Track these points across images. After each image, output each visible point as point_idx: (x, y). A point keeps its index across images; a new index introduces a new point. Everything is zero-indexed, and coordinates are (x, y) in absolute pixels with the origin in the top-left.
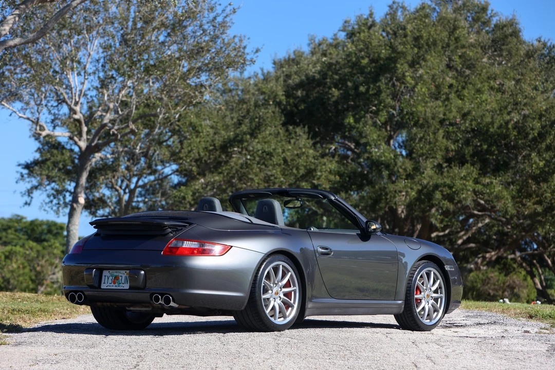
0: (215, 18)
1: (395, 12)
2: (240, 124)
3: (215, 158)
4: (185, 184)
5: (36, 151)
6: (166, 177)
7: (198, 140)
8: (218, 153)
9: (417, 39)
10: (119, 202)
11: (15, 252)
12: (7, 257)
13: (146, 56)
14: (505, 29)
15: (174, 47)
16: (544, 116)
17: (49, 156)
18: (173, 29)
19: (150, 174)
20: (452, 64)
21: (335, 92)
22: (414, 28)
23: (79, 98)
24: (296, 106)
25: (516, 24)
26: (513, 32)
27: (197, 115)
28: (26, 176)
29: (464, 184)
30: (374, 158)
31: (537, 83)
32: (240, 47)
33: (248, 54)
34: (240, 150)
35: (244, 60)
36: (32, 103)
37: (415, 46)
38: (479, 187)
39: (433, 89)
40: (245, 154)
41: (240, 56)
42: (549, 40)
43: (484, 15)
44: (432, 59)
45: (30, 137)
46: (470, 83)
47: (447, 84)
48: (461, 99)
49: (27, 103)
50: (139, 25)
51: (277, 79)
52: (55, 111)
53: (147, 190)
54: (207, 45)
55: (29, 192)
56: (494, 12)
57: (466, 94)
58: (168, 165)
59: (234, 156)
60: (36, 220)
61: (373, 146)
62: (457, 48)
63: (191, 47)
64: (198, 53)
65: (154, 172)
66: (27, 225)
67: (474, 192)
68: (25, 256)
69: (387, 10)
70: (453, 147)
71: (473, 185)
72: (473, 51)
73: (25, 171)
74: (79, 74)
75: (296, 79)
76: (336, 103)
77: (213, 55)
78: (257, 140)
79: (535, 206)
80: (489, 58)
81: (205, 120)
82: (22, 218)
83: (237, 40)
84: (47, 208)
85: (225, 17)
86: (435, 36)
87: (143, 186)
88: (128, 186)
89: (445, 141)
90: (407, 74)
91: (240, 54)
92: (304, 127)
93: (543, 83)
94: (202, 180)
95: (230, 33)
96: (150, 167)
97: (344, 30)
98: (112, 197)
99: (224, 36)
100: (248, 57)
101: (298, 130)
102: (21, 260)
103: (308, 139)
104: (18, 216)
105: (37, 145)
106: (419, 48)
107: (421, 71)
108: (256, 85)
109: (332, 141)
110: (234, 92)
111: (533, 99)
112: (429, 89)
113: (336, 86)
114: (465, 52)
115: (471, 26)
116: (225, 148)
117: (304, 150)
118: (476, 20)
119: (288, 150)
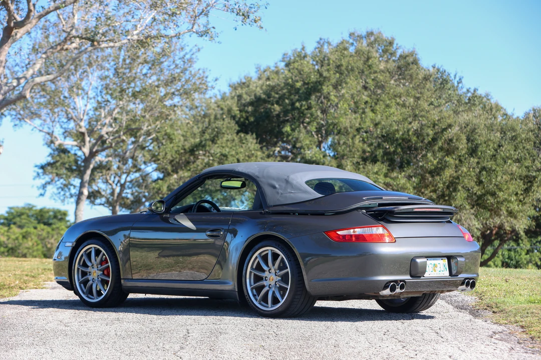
0: (185, 56)
1: (322, 46)
2: (204, 133)
3: (186, 159)
4: (162, 179)
5: (49, 156)
6: (148, 174)
7: (172, 145)
8: (187, 156)
9: (339, 67)
10: (112, 194)
11: (30, 233)
12: (24, 237)
13: (132, 85)
14: (407, 58)
15: (154, 78)
16: (437, 125)
17: (58, 158)
18: (153, 65)
19: (136, 172)
20: (367, 85)
21: (277, 108)
22: (336, 59)
23: (83, 116)
24: (247, 118)
25: (416, 54)
26: (414, 61)
27: (172, 126)
28: (41, 174)
29: (377, 178)
30: (307, 158)
31: (433, 100)
32: (203, 77)
33: (209, 82)
34: (204, 153)
35: (207, 86)
36: (48, 120)
37: (337, 72)
38: (388, 180)
39: (353, 105)
40: (209, 156)
41: (204, 84)
42: (442, 66)
43: (391, 48)
44: (351, 82)
45: (44, 145)
46: (381, 100)
47: (364, 101)
48: (374, 113)
49: (45, 120)
50: (128, 61)
51: (233, 98)
52: (65, 126)
53: (133, 185)
54: (179, 75)
55: (44, 187)
56: (398, 45)
57: (378, 109)
58: (149, 164)
59: (200, 157)
60: (45, 208)
61: (306, 149)
62: (370, 73)
63: (167, 77)
64: (172, 82)
65: (139, 170)
66: (37, 212)
67: (384, 183)
68: (39, 236)
69: (316, 45)
70: (368, 149)
71: (383, 178)
72: (383, 76)
73: (41, 171)
74: (83, 98)
75: (247, 98)
76: (278, 116)
77: (184, 83)
78: (217, 145)
79: (432, 194)
80: (395, 81)
81: (177, 130)
82: (34, 206)
83: (201, 72)
84: (56, 198)
85: (193, 54)
86: (353, 64)
87: (131, 182)
88: (119, 181)
89: (361, 144)
90: (332, 93)
91: (203, 82)
92: (252, 134)
93: (437, 100)
94: (175, 176)
95: (196, 66)
96: (135, 166)
97: (283, 61)
98: (107, 190)
99: (191, 69)
100: (210, 85)
101: (249, 137)
102: (35, 238)
103: (256, 143)
104: (30, 205)
105: (49, 151)
106: (341, 74)
107: (343, 91)
108: (216, 103)
109: (275, 145)
110: (199, 109)
111: (428, 112)
112: (349, 105)
113: (277, 103)
114: (377, 77)
115: (381, 56)
116: (192, 151)
117: (253, 152)
118: (385, 51)
119: (241, 152)
